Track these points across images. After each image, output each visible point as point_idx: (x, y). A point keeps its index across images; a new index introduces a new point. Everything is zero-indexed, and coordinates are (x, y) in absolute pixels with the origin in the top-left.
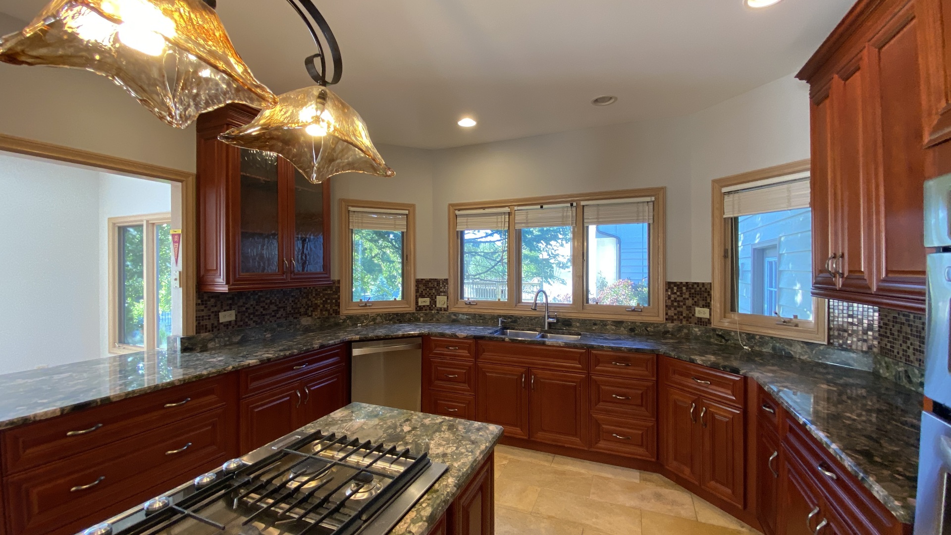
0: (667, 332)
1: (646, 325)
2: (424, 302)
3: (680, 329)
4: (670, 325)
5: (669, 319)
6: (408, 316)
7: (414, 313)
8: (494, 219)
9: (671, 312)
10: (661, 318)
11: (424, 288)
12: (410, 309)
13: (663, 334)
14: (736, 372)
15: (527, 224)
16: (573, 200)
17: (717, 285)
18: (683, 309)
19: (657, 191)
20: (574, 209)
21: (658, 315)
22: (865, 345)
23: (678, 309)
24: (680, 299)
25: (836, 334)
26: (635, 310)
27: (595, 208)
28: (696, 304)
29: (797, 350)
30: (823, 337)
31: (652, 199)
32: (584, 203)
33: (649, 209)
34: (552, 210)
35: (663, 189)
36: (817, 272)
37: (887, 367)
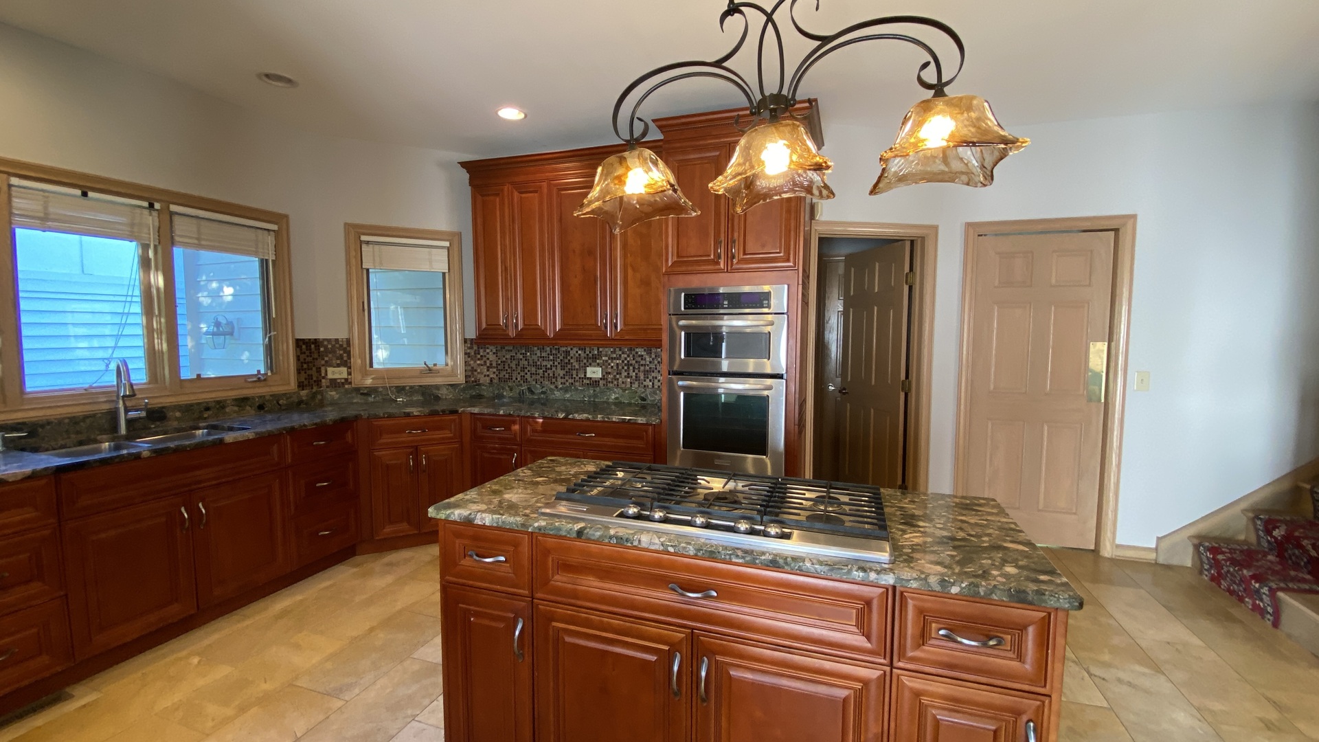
0: (300, 402)
1: (276, 397)
3: (314, 396)
4: (304, 393)
5: (301, 386)
9: (303, 376)
10: (293, 385)
13: (299, 406)
14: (455, 412)
15: (45, 222)
16: (151, 198)
17: (356, 341)
18: (313, 372)
19: (280, 219)
20: (155, 214)
21: (289, 382)
22: (488, 379)
23: (309, 372)
24: (309, 359)
25: (470, 373)
26: (259, 379)
27: (194, 221)
28: (328, 364)
29: (443, 392)
30: (460, 378)
31: (275, 227)
32: (173, 208)
33: (271, 240)
34: (101, 205)
35: (286, 217)
36: (484, 326)
37: (511, 390)
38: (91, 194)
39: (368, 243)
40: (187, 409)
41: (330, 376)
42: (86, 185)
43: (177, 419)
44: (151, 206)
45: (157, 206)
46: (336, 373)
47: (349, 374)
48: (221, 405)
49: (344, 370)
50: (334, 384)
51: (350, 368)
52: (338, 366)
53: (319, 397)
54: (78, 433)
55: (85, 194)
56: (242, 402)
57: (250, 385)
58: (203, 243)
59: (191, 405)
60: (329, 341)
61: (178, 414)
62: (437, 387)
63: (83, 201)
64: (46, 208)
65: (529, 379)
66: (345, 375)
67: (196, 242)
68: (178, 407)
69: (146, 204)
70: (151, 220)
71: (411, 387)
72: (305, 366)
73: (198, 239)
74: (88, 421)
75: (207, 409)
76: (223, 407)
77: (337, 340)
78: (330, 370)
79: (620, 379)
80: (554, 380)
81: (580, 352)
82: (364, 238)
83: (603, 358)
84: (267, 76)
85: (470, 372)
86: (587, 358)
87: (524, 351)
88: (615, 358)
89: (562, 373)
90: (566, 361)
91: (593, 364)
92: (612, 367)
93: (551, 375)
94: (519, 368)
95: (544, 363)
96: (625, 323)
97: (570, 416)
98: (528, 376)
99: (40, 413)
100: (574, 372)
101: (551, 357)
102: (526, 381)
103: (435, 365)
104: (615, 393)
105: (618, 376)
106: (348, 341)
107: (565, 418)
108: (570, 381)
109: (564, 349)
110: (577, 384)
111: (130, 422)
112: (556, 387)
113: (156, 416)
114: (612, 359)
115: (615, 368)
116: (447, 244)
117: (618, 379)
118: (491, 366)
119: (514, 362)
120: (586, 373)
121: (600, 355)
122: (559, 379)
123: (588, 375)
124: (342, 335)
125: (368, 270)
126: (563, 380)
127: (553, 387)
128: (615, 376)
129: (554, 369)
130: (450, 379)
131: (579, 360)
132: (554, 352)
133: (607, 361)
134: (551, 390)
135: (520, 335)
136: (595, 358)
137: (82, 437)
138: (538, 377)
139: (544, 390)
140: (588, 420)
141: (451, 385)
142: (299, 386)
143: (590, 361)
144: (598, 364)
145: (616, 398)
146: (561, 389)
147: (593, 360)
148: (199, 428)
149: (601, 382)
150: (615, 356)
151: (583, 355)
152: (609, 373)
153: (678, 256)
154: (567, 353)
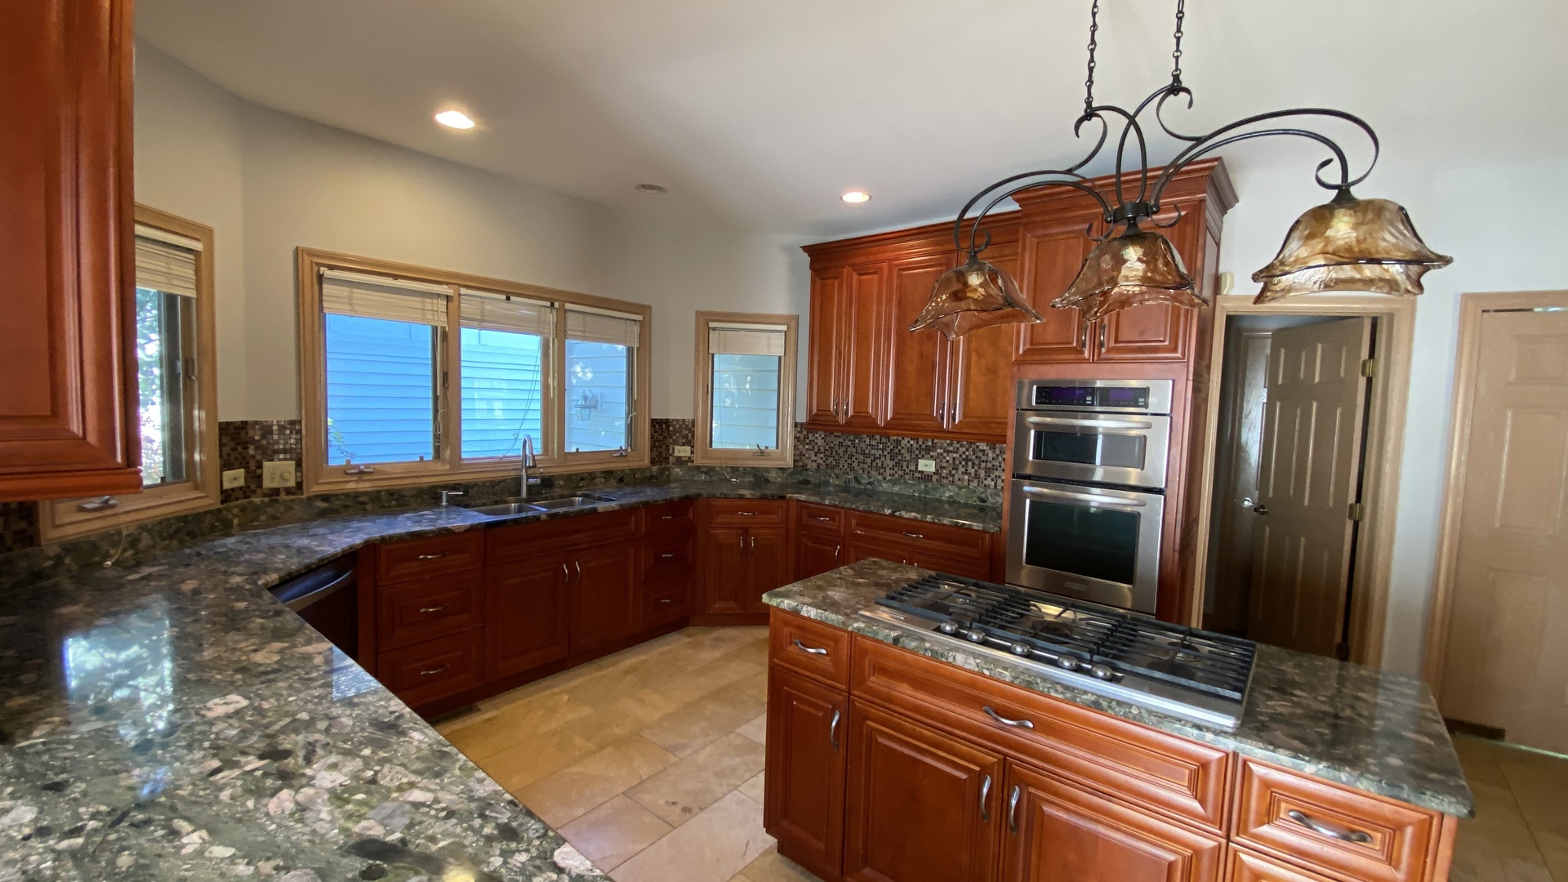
0: (652, 477)
1: (634, 471)
2: (235, 478)
3: (663, 470)
4: (655, 468)
5: (653, 462)
6: (208, 519)
7: (219, 510)
8: (416, 302)
9: (655, 452)
10: (647, 462)
11: (232, 444)
12: (210, 501)
13: (649, 480)
14: (783, 498)
15: (483, 322)
16: (554, 299)
17: (700, 421)
18: (663, 450)
19: (644, 310)
20: (555, 312)
21: (643, 459)
22: (815, 464)
23: (660, 450)
24: (660, 438)
25: (798, 458)
26: (621, 455)
27: (581, 316)
28: (676, 443)
29: (772, 475)
30: (789, 462)
31: (639, 318)
32: (568, 306)
33: (636, 329)
34: (522, 307)
35: (649, 307)
36: (815, 411)
37: (837, 477)
38: (513, 298)
39: (714, 329)
40: (569, 478)
41: (677, 454)
42: (509, 291)
43: (561, 487)
44: (552, 305)
45: (556, 305)
46: (682, 451)
47: (692, 452)
48: (592, 476)
49: (688, 448)
50: (680, 461)
51: (693, 447)
52: (684, 444)
53: (667, 473)
54: (495, 494)
55: (508, 299)
56: (608, 474)
57: (614, 460)
58: (587, 334)
59: (571, 475)
60: (678, 421)
61: (561, 483)
62: (767, 470)
63: (506, 305)
64: (482, 311)
65: (856, 468)
66: (689, 454)
67: (581, 334)
68: (561, 477)
69: (548, 304)
70: (551, 317)
71: (745, 468)
72: (657, 444)
73: (583, 332)
74: (503, 484)
75: (582, 479)
76: (593, 479)
77: (684, 421)
78: (677, 448)
79: (956, 476)
80: (882, 471)
81: (912, 442)
82: (712, 325)
83: (938, 451)
84: (643, 186)
85: (798, 456)
86: (920, 449)
87: (852, 438)
88: (951, 452)
89: (891, 464)
90: (897, 451)
91: (926, 456)
92: (948, 461)
93: (879, 465)
94: (846, 456)
95: (873, 452)
96: (965, 415)
97: (897, 514)
98: (855, 464)
99: (471, 476)
100: (905, 464)
101: (881, 446)
102: (853, 469)
103: (767, 447)
104: (949, 490)
105: (954, 472)
106: (693, 422)
107: (892, 514)
108: (900, 473)
109: (895, 438)
110: (907, 477)
111: (529, 487)
112: (884, 478)
113: (547, 482)
114: (949, 452)
115: (951, 462)
116: (784, 328)
117: (954, 475)
118: (819, 452)
119: (842, 449)
120: (917, 465)
121: (934, 447)
122: (888, 470)
123: (920, 468)
124: (688, 417)
125: (713, 355)
126: (892, 472)
127: (880, 478)
128: (950, 472)
129: (883, 459)
130: (778, 463)
131: (910, 451)
132: (884, 440)
133: (942, 454)
134: (879, 481)
135: (849, 423)
136: (928, 450)
137: (496, 498)
138: (866, 466)
139: (871, 480)
140: (915, 519)
141: (780, 469)
142: (651, 462)
143: (923, 453)
144: (932, 457)
145: (950, 497)
146: (889, 481)
147: (927, 452)
148: (575, 496)
149: (935, 478)
150: (951, 449)
151: (915, 446)
152: (944, 468)
153: (1032, 343)
154: (898, 442)
